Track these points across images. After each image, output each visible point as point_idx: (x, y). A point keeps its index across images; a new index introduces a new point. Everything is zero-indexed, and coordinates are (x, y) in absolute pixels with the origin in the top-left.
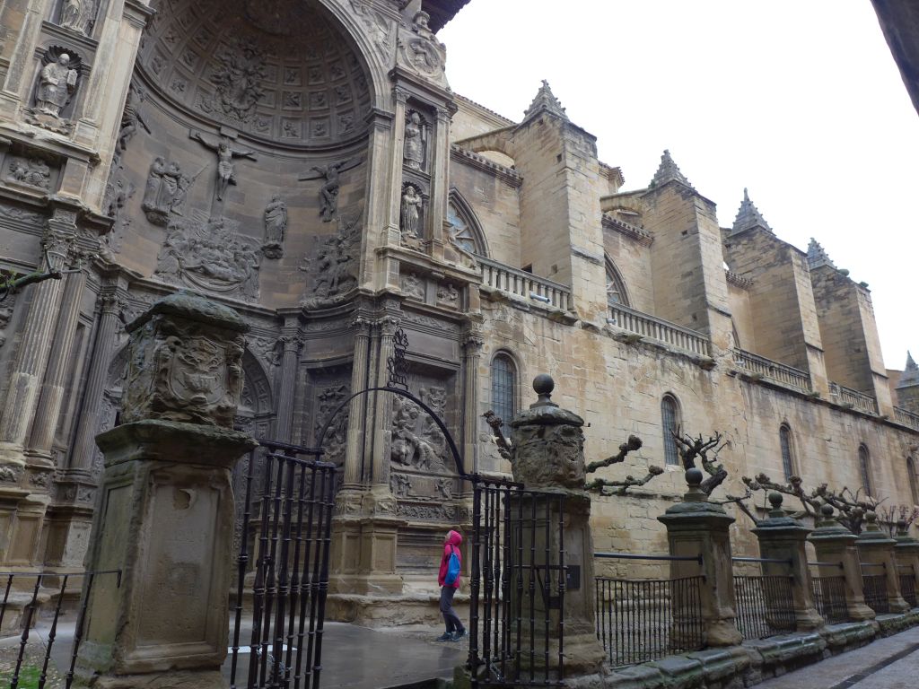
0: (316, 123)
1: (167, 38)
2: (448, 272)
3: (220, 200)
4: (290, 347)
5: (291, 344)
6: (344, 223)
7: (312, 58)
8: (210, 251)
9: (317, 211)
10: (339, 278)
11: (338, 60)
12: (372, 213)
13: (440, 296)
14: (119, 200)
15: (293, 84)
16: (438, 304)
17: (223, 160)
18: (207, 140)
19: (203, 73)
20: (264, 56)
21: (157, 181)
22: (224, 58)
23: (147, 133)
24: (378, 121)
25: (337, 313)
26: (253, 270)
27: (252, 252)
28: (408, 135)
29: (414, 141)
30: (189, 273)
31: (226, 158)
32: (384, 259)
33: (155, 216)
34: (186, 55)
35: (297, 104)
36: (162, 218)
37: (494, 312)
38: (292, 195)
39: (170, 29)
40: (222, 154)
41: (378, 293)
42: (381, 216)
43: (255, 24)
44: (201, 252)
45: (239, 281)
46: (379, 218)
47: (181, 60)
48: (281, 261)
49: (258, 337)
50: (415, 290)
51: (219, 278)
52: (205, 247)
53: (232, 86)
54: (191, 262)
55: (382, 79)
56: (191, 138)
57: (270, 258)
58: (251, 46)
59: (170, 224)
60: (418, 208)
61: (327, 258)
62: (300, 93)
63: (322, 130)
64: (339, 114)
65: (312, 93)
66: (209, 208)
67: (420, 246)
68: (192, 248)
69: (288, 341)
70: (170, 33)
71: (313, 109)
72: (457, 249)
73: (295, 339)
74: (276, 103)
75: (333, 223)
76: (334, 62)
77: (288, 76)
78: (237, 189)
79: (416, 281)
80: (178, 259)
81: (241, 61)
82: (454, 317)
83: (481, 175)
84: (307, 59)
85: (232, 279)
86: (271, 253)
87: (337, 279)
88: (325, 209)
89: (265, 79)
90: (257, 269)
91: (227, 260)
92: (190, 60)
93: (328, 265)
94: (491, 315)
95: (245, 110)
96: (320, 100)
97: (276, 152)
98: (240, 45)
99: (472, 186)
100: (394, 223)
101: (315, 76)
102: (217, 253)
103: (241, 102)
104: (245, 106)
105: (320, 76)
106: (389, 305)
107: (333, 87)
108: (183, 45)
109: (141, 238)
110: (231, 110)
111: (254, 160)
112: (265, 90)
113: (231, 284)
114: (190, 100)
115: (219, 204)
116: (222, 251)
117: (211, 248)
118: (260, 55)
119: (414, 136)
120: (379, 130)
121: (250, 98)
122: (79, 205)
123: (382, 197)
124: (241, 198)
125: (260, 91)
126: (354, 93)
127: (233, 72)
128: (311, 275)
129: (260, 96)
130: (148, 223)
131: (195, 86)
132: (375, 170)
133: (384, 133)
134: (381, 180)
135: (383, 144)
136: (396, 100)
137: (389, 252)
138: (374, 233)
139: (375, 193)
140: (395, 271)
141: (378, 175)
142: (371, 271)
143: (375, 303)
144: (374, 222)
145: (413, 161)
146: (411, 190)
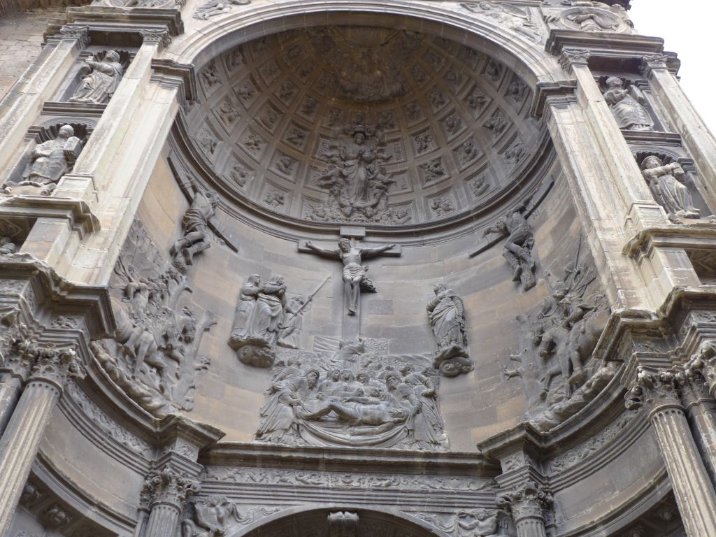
0: (472, 182)
1: (248, 144)
3: (352, 314)
4: (523, 510)
5: (525, 504)
6: (558, 274)
7: (440, 107)
8: (345, 384)
9: (510, 282)
10: (579, 350)
11: (474, 87)
12: (594, 204)
14: (185, 331)
15: (428, 151)
17: (348, 263)
18: (321, 247)
19: (307, 178)
20: (379, 133)
21: (251, 304)
22: (329, 154)
23: (233, 252)
24: (552, 98)
25: (598, 412)
26: (424, 400)
27: (419, 373)
28: (611, 102)
30: (313, 425)
31: (352, 259)
32: (648, 257)
33: (249, 350)
34: (278, 162)
35: (440, 173)
36: (261, 352)
38: (464, 279)
39: (249, 133)
40: (346, 255)
41: (663, 309)
42: (613, 201)
43: (356, 97)
44: (331, 389)
45: (400, 420)
46: (609, 207)
47: (274, 169)
48: (472, 375)
49: (457, 511)
51: (366, 423)
52: (336, 380)
53: (347, 183)
54: (314, 405)
55: (539, 58)
56: (301, 251)
57: (451, 376)
58: (359, 128)
59: (277, 361)
61: (546, 336)
62: (440, 158)
63: (484, 184)
64: (500, 153)
65: (455, 150)
66: (339, 331)
68: (313, 384)
69: (518, 499)
70: (250, 137)
71: (463, 167)
73: (529, 491)
74: (412, 184)
75: (542, 284)
76: (470, 94)
77: (417, 146)
78: (378, 296)
80: (291, 405)
81: (353, 149)
84: (435, 111)
85: (388, 419)
86: (450, 366)
87: (575, 355)
88: (520, 271)
89: (390, 162)
90: (432, 396)
91: (376, 394)
92: (286, 166)
93: (552, 345)
95: (374, 206)
96: (469, 152)
97: (426, 238)
98: (345, 132)
100: (642, 198)
101: (452, 126)
102: (357, 385)
103: (365, 198)
104: (373, 201)
105: (459, 122)
107: (481, 125)
108: (272, 151)
109: (229, 388)
110: (352, 212)
111: (397, 256)
112: (393, 175)
113: (389, 429)
114: (294, 209)
115: (353, 320)
116: (365, 381)
117: (346, 379)
118: (374, 135)
120: (559, 108)
121: (377, 190)
122: (29, 261)
123: (602, 178)
124: (388, 306)
125: (386, 179)
126: (511, 112)
127: (345, 166)
128: (529, 377)
129: (389, 183)
130: (242, 365)
131: (300, 195)
132: (572, 152)
133: (569, 107)
134: (589, 159)
135: (574, 119)
136: (571, 65)
137: (652, 237)
138: (611, 229)
139: (587, 178)
140: (682, 265)
141: (582, 155)
142: (633, 289)
143: (666, 338)
144: (603, 214)
145: (636, 125)
146: (653, 160)
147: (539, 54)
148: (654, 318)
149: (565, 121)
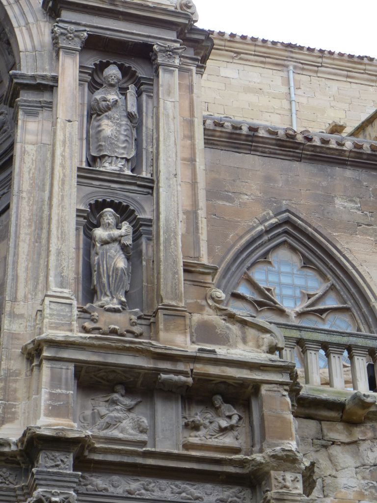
2: (200, 368)
12: (16, 278)
13: (195, 427)
16: (187, 446)
24: (25, 97)
28: (95, 112)
29: (108, 118)
37: (364, 446)
41: (22, 441)
50: (126, 424)
55: (31, 19)
60: (124, 248)
67: (133, 324)
72: (231, 317)
79: (128, 402)
82: (231, 469)
83: (349, 173)
94: (356, 454)
99: (329, 199)
100: (62, 285)
106: (45, 462)
119: (108, 108)
120: (28, 113)
132: (20, 191)
133: (40, 116)
134: (35, 207)
135: (39, 137)
136: (59, 49)
137: (45, 348)
138: (21, 316)
139: (22, 236)
140: (63, 386)
141: (29, 199)
142: (15, 400)
143: (24, 467)
144: (21, 294)
145: (109, 157)
146: (109, 215)
147: (33, 13)
148: (13, 448)
149: (30, 138)
